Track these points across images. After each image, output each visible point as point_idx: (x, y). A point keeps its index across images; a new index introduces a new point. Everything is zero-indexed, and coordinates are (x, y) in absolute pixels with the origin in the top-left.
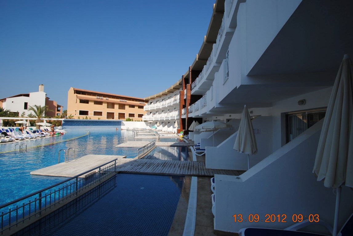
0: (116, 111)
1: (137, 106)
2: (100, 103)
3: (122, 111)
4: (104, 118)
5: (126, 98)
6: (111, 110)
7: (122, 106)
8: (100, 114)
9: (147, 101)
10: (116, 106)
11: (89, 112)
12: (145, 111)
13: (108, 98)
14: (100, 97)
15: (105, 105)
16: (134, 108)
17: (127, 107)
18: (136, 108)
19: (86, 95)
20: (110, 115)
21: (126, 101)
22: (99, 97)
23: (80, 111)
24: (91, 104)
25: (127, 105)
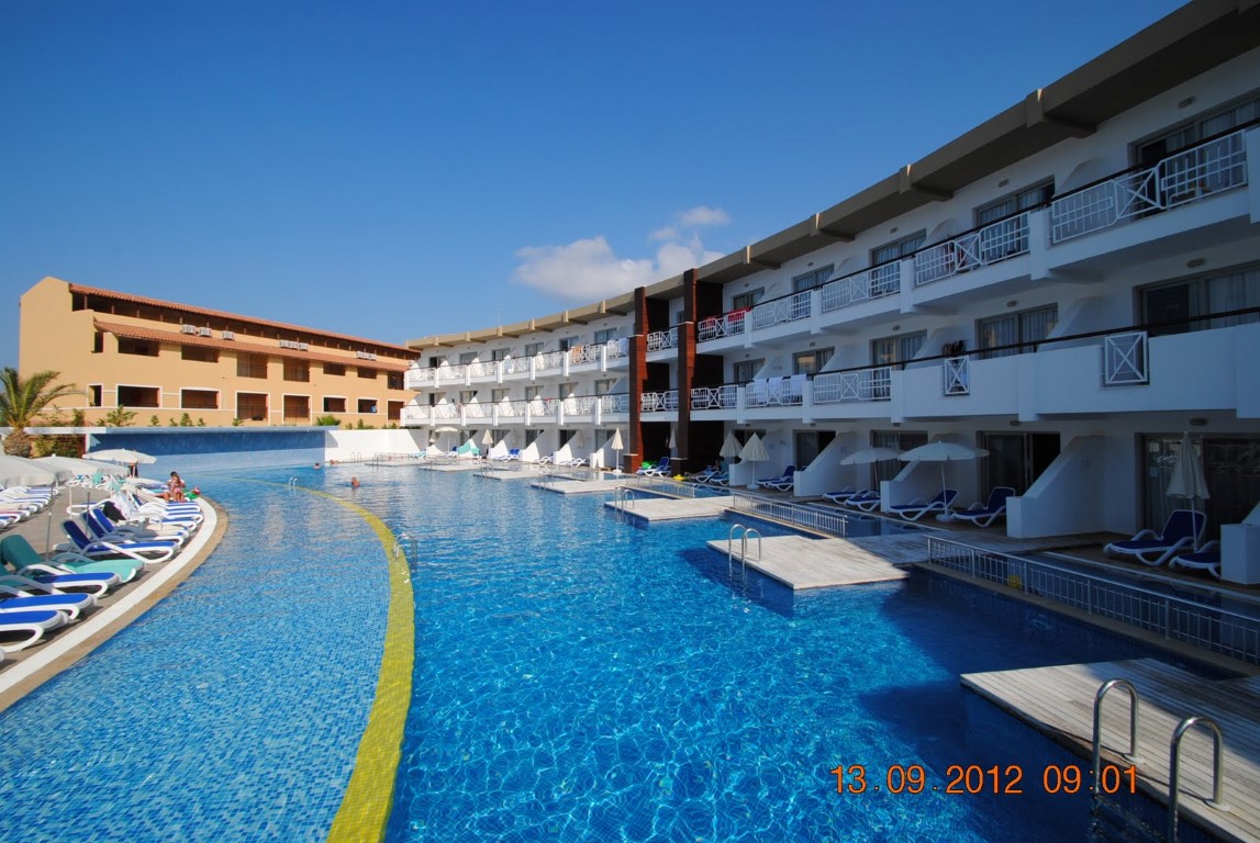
0: (275, 386)
1: (352, 367)
2: (205, 354)
3: (297, 389)
4: (223, 417)
5: (306, 333)
6: (252, 386)
7: (297, 369)
8: (206, 399)
9: (412, 354)
10: (275, 369)
11: (161, 394)
12: (411, 388)
13: (230, 334)
14: (198, 329)
15: (228, 364)
16: (343, 374)
17: (316, 372)
18: (351, 375)
19: (135, 316)
20: (252, 405)
21: (305, 346)
22: (192, 328)
23: (120, 388)
24: (170, 358)
25: (318, 363)
